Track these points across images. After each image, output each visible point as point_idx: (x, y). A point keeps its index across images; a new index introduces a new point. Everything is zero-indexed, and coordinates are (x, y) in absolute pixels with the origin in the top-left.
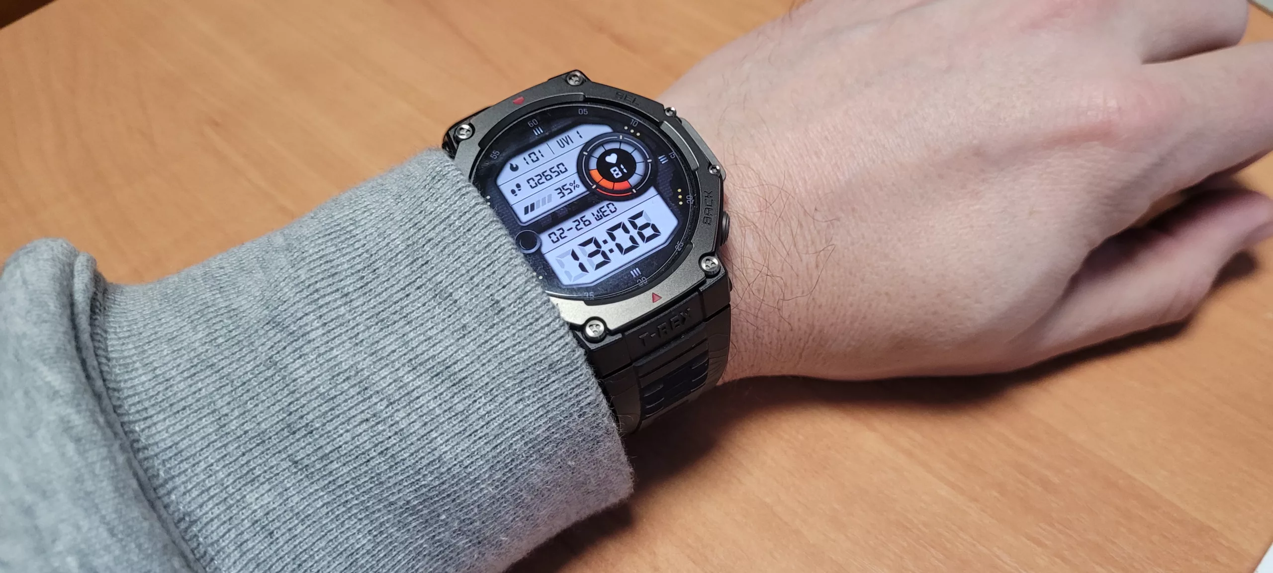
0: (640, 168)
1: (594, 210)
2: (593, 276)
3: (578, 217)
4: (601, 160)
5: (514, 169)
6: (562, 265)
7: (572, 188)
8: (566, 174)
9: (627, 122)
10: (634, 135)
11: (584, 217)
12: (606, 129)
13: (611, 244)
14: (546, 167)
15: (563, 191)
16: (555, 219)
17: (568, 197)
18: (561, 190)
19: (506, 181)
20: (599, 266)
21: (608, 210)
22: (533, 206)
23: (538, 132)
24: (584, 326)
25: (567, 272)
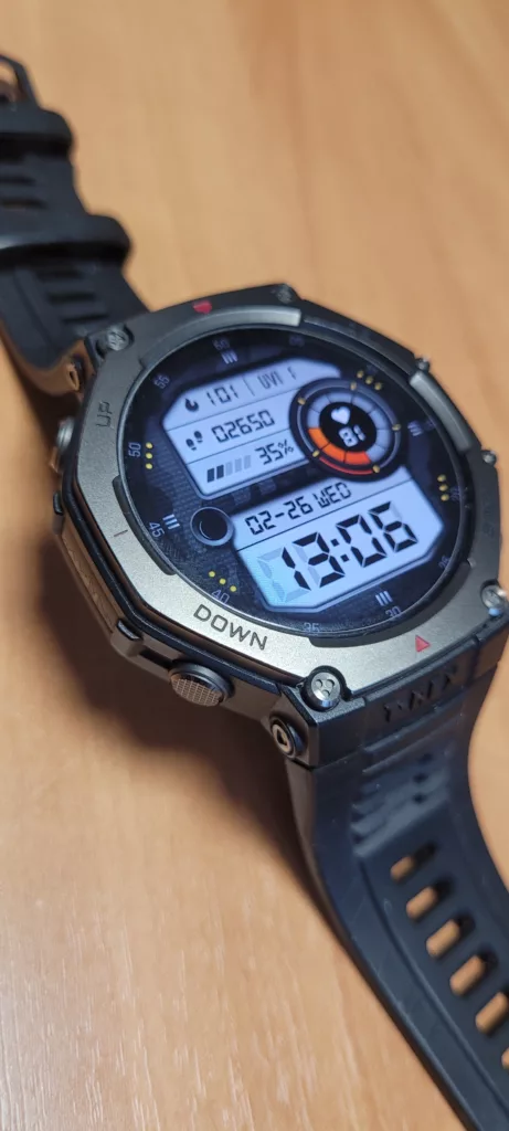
0: (383, 437)
1: (318, 489)
2: (316, 597)
3: (292, 498)
4: (325, 416)
5: (192, 407)
6: (268, 572)
7: (283, 451)
8: (272, 429)
9: (362, 365)
10: (371, 387)
11: (301, 498)
12: (329, 371)
13: (344, 548)
14: (243, 413)
15: (269, 453)
16: (257, 495)
17: (275, 464)
18: (266, 451)
19: (178, 423)
20: (326, 580)
21: (338, 493)
22: (220, 469)
23: (230, 358)
24: (308, 680)
25: (275, 585)
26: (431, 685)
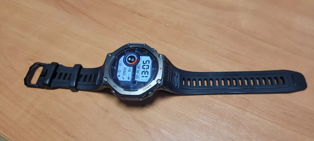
0: (135, 56)
1: (137, 68)
2: (149, 76)
3: (136, 71)
4: (128, 61)
5: (119, 76)
6: (143, 80)
7: (130, 69)
8: (127, 68)
9: (124, 52)
10: (128, 53)
12: (123, 57)
13: (145, 69)
14: (123, 70)
16: (134, 75)
17: (131, 71)
18: (129, 71)
19: (120, 79)
20: (148, 74)
21: (139, 66)
22: (128, 77)
23: (115, 68)
24: (157, 83)
25: (145, 80)
26: (166, 70)
